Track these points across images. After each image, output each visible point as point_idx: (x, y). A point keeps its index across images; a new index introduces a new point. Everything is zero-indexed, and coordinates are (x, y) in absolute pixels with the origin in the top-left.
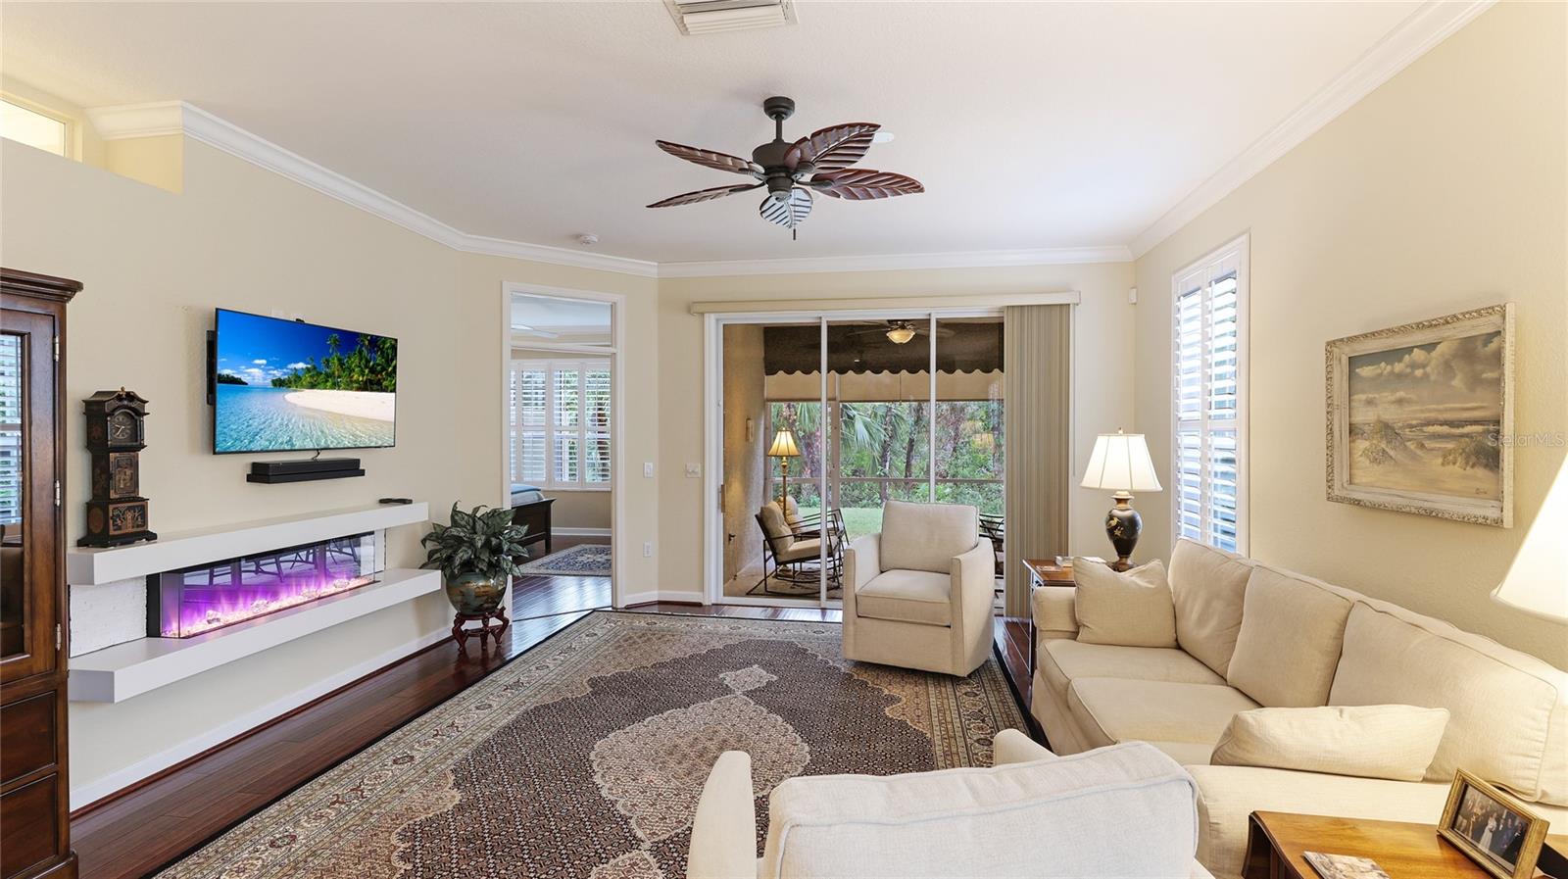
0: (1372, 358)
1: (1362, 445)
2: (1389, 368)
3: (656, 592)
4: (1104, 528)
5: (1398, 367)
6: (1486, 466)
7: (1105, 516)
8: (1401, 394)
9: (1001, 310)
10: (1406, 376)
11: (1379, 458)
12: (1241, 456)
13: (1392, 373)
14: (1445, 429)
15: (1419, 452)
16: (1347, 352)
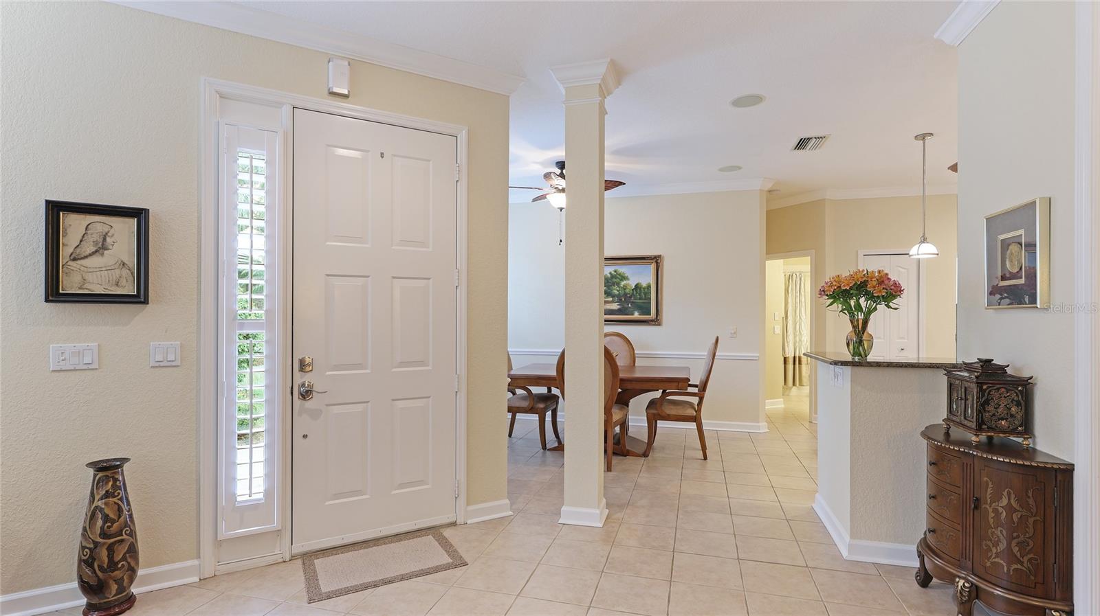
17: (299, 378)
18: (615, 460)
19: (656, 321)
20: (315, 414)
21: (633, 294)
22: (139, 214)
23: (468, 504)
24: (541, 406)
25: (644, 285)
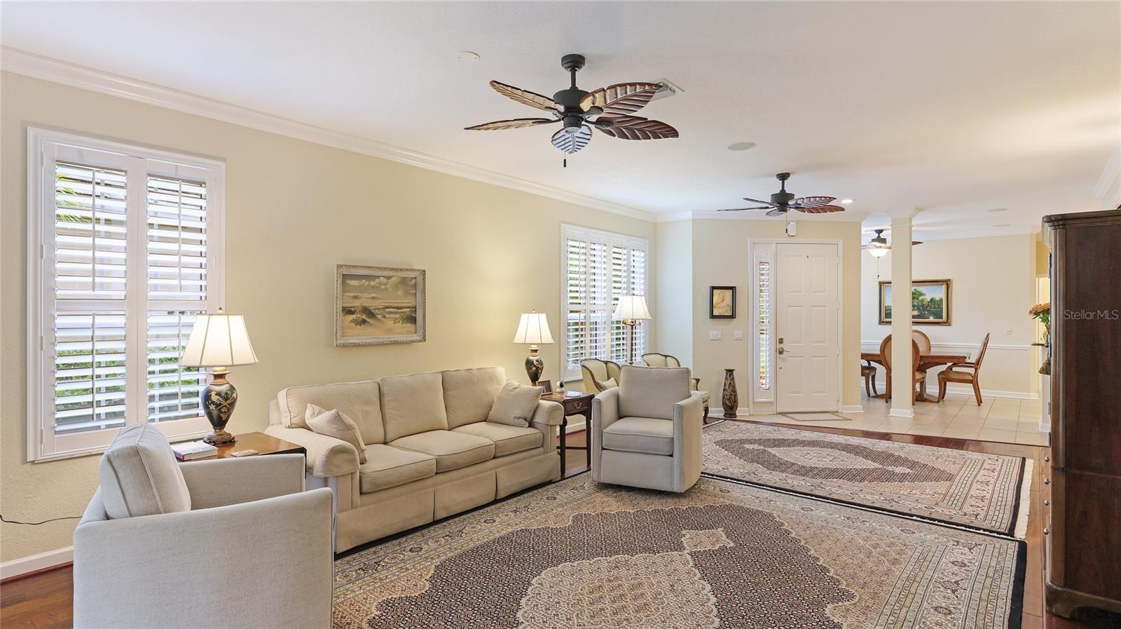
0: (356, 277)
1: (351, 317)
2: (367, 283)
5: (372, 283)
6: (411, 323)
8: (373, 295)
10: (377, 288)
11: (360, 323)
13: (369, 285)
14: (395, 310)
15: (383, 319)
16: (345, 272)
17: (779, 346)
18: (916, 403)
19: (947, 323)
20: (784, 360)
21: (929, 305)
22: (733, 288)
23: (844, 404)
24: (867, 371)
25: (937, 299)
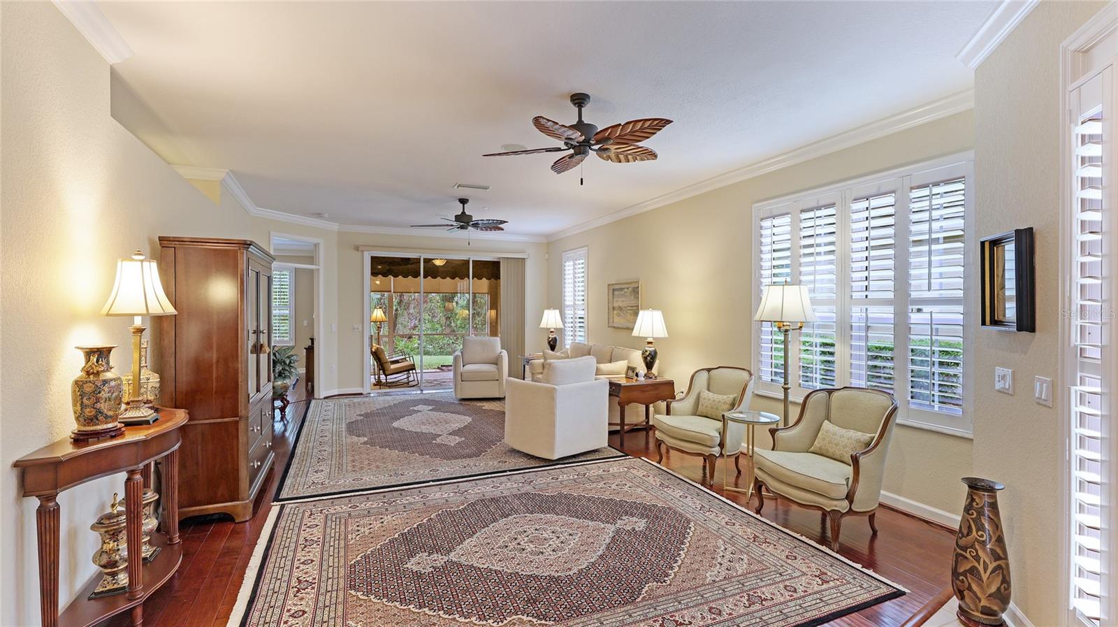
0: (618, 290)
1: (615, 312)
3: (337, 390)
4: (547, 342)
5: (622, 292)
7: (547, 338)
8: (623, 299)
9: (499, 258)
10: (624, 295)
11: (619, 315)
12: (586, 317)
13: (621, 294)
14: (631, 308)
15: (626, 314)
16: (612, 287)
